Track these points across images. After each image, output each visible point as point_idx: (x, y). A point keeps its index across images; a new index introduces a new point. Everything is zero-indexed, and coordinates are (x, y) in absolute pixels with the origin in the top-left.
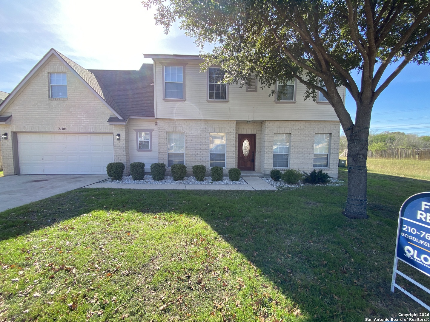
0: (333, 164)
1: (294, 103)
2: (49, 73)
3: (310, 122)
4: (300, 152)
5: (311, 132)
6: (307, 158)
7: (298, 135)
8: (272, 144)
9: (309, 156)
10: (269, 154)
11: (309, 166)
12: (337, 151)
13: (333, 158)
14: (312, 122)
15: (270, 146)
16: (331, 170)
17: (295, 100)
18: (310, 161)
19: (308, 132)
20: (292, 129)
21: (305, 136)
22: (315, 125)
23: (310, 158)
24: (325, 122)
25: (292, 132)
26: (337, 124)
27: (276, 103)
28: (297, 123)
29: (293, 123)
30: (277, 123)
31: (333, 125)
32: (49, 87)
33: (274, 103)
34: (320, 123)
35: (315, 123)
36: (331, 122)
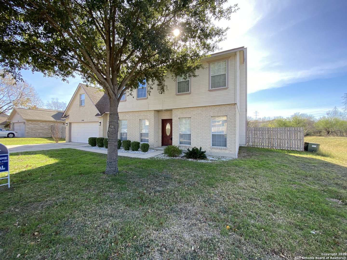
0: (231, 144)
1: (190, 93)
2: (80, 94)
3: (206, 107)
4: (198, 133)
5: (207, 116)
6: (205, 137)
7: (196, 118)
8: (177, 126)
9: (207, 136)
10: (176, 134)
11: (207, 145)
12: (234, 132)
13: (230, 138)
14: (208, 107)
15: (176, 128)
16: (229, 150)
17: (191, 91)
18: (207, 140)
19: (204, 116)
20: (192, 114)
21: (202, 119)
22: (210, 110)
23: (208, 138)
24: (220, 106)
25: (192, 116)
26: (232, 106)
27: (177, 95)
28: (195, 109)
29: (193, 109)
30: (180, 110)
31: (228, 108)
32: (80, 101)
33: (176, 95)
34: (215, 108)
35: (210, 108)
36: (226, 105)
